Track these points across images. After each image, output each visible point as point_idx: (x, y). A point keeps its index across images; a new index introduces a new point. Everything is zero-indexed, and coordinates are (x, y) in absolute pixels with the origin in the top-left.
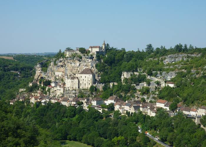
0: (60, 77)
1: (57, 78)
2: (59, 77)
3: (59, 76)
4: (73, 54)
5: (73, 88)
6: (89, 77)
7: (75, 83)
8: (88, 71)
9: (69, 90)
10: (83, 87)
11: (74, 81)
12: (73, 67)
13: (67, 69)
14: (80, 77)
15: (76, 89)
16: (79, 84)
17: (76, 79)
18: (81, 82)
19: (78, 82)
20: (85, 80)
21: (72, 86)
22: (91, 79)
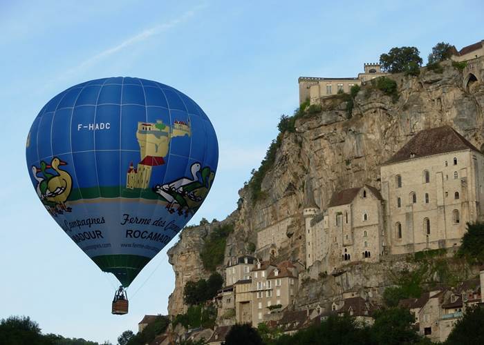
1: (267, 258)
3: (278, 245)
4: (346, 89)
5: (346, 257)
6: (451, 170)
9: (323, 275)
10: (411, 242)
11: (352, 213)
12: (348, 162)
13: (317, 186)
14: (393, 182)
15: (366, 260)
16: (388, 226)
17: (365, 196)
18: (398, 216)
19: (379, 216)
20: (427, 195)
21: (340, 244)
22: (464, 181)
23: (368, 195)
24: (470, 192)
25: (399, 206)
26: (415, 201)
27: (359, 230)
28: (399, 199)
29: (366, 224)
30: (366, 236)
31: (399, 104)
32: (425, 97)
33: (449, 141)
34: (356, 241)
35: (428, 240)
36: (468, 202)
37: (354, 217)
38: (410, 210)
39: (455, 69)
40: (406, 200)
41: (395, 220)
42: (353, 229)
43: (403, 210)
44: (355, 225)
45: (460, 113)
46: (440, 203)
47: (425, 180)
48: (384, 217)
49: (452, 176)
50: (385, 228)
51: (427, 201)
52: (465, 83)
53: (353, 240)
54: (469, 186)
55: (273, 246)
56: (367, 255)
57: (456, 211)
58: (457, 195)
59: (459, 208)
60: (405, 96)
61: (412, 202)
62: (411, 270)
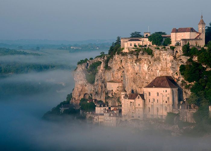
0: (115, 93)
1: (110, 95)
2: (113, 94)
3: (114, 91)
4: (137, 45)
5: (133, 117)
6: (165, 93)
7: (137, 106)
8: (163, 81)
9: (126, 120)
10: (153, 114)
11: (135, 103)
12: (137, 74)
13: (127, 78)
14: (148, 94)
15: (139, 118)
16: (146, 108)
17: (139, 98)
18: (149, 105)
19: (143, 105)
20: (158, 100)
21: (131, 112)
22: (168, 98)
23: (140, 98)
24: (170, 102)
25: (149, 102)
26: (154, 101)
27: (137, 109)
28: (149, 100)
29: (139, 107)
30: (139, 111)
31: (153, 58)
32: (162, 57)
33: (165, 83)
34: (136, 112)
35: (157, 114)
36: (169, 105)
37: (136, 104)
38: (152, 104)
39: (171, 50)
40: (151, 100)
41: (148, 106)
42: (135, 108)
43: (151, 103)
44: (136, 107)
45: (172, 65)
46: (161, 104)
47: (157, 95)
48: (145, 105)
49: (165, 96)
50: (145, 108)
51: (158, 102)
52: (175, 53)
53: (135, 112)
54: (170, 100)
55: (112, 91)
56: (139, 117)
57: (166, 107)
58: (166, 102)
59: (167, 106)
60: (155, 56)
61: (153, 101)
62: (152, 123)
